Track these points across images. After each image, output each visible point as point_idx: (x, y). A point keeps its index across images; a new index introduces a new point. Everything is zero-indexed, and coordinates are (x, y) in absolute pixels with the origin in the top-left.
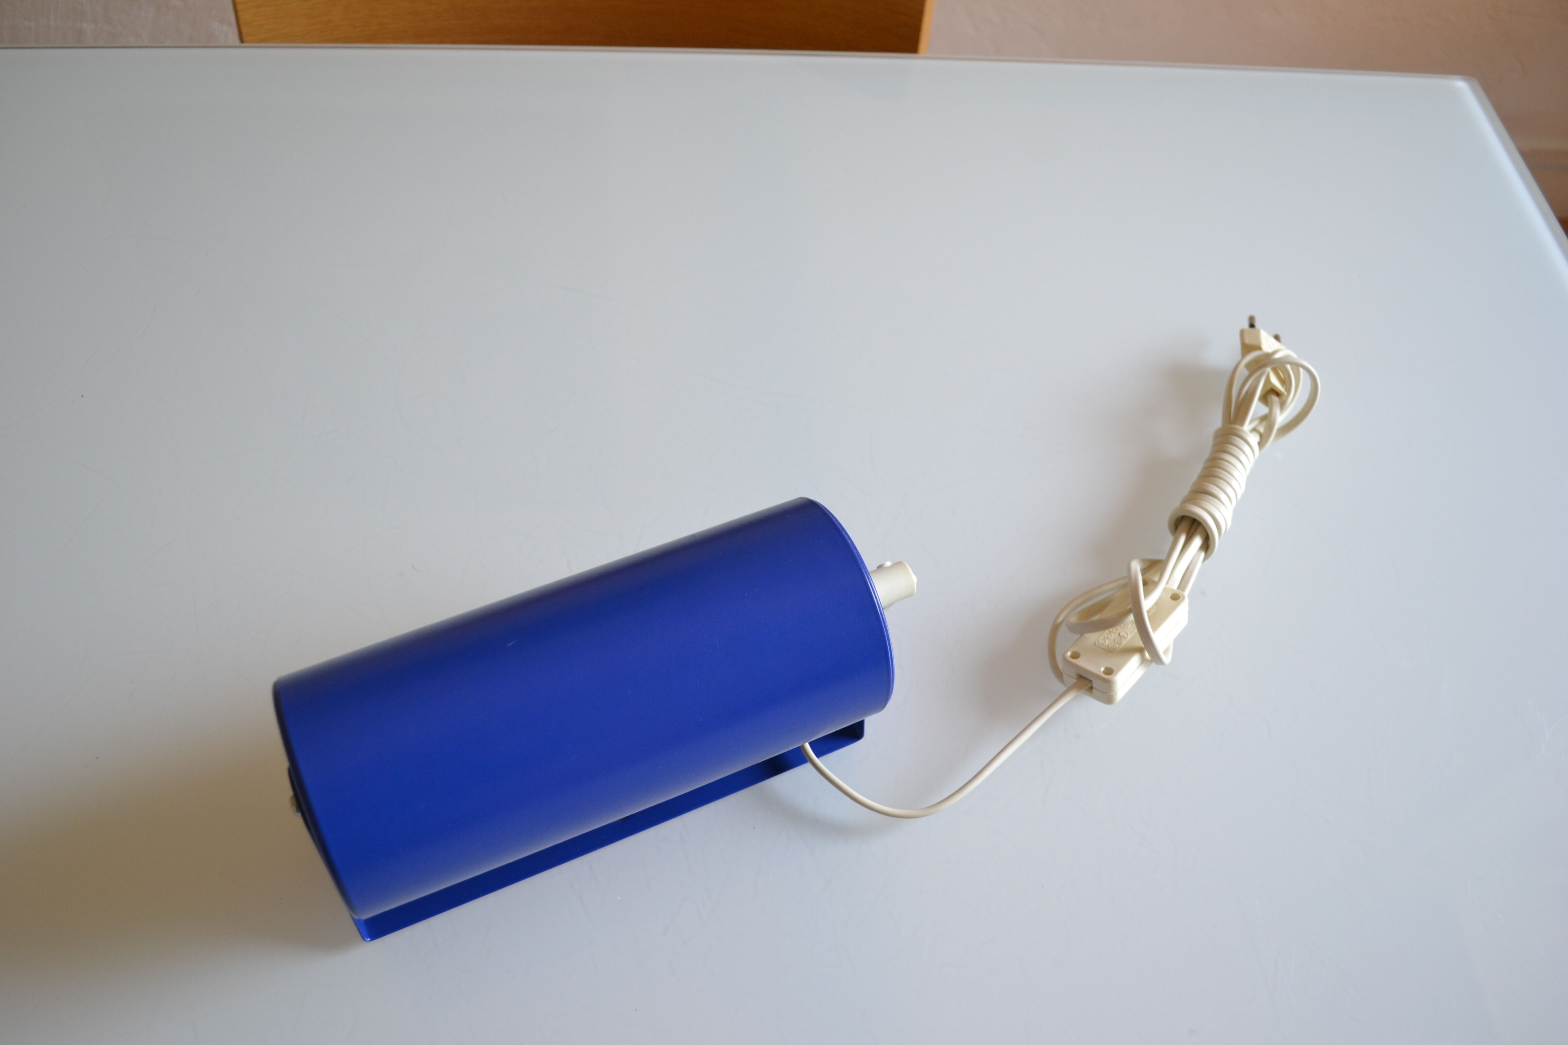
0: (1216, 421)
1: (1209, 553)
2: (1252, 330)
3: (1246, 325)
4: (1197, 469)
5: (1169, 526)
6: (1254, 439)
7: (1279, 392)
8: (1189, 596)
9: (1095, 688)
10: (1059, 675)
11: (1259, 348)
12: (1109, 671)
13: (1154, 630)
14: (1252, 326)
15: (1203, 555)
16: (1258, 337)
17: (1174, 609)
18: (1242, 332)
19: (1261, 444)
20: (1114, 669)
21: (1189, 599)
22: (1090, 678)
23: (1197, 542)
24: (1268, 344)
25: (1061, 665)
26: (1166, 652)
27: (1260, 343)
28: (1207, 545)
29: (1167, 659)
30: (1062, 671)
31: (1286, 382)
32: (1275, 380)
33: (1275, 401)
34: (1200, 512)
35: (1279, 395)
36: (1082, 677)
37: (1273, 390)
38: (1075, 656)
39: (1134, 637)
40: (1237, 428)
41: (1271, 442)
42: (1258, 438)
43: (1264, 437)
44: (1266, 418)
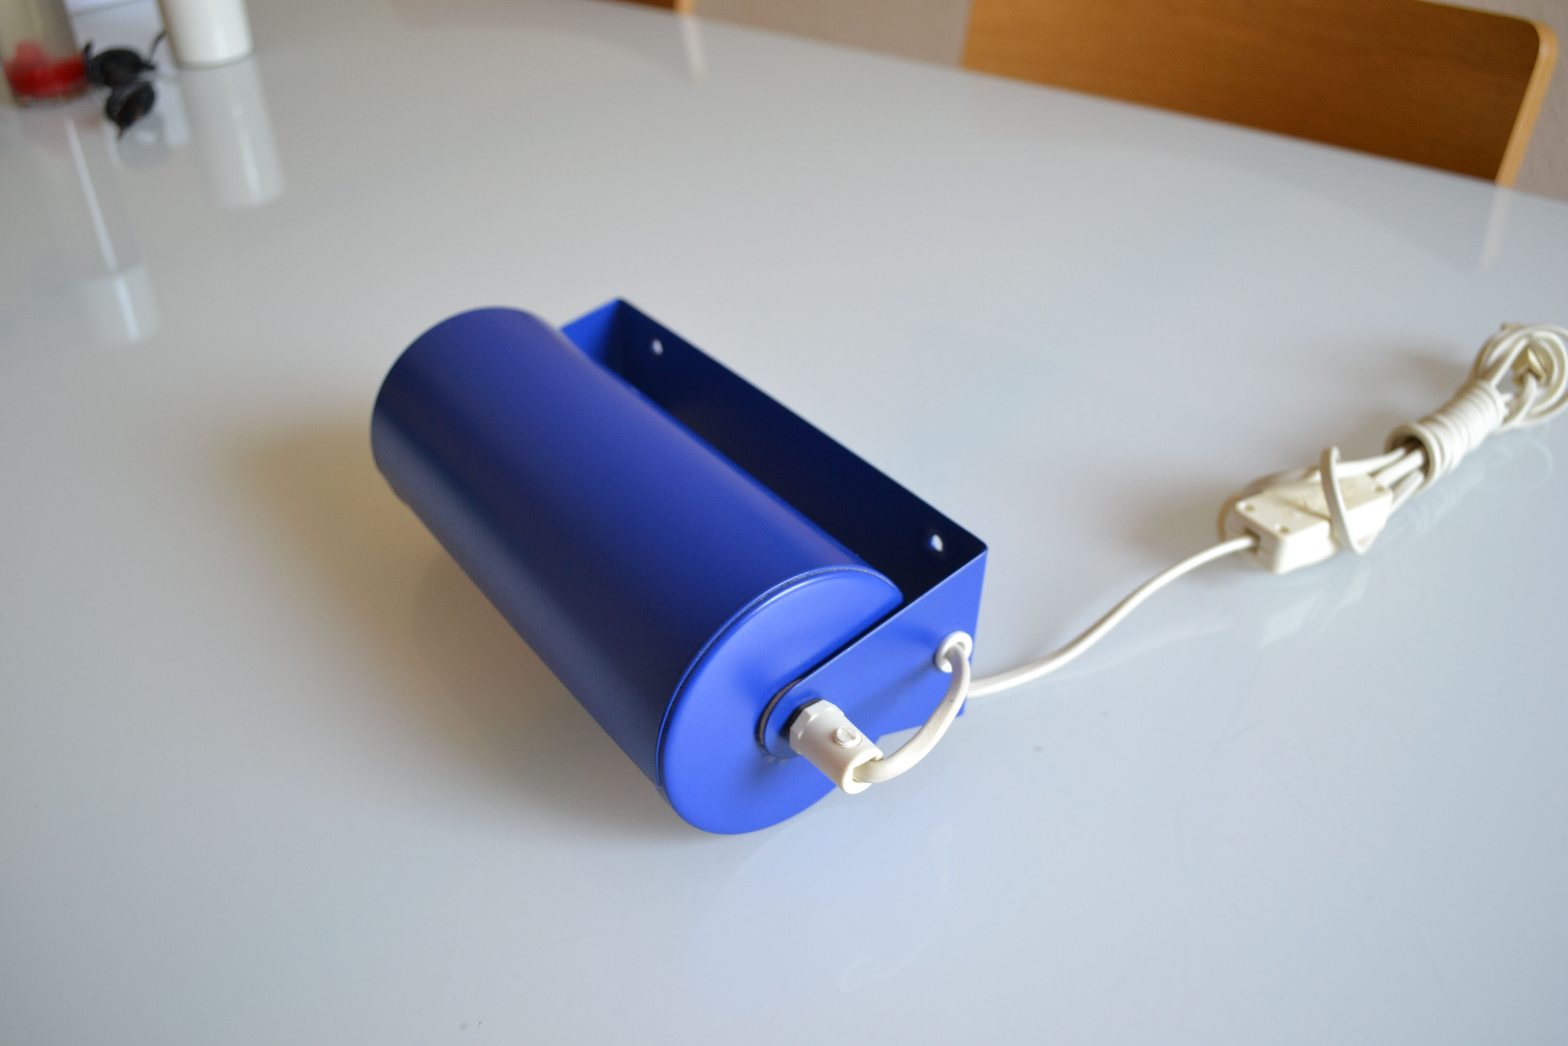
1: (1426, 477)
5: (1385, 437)
6: (1504, 411)
7: (1538, 374)
9: (1262, 547)
12: (1285, 530)
15: (1421, 474)
19: (1506, 420)
20: (1290, 529)
22: (1261, 536)
23: (1416, 458)
26: (1361, 542)
28: (1426, 468)
31: (1548, 370)
32: (1532, 358)
33: (1533, 388)
34: (1427, 433)
35: (1537, 377)
36: (1251, 530)
37: (1531, 371)
38: (1250, 508)
39: (1319, 502)
40: (1484, 384)
41: (1519, 421)
42: (1506, 411)
43: (1514, 412)
44: (1518, 395)
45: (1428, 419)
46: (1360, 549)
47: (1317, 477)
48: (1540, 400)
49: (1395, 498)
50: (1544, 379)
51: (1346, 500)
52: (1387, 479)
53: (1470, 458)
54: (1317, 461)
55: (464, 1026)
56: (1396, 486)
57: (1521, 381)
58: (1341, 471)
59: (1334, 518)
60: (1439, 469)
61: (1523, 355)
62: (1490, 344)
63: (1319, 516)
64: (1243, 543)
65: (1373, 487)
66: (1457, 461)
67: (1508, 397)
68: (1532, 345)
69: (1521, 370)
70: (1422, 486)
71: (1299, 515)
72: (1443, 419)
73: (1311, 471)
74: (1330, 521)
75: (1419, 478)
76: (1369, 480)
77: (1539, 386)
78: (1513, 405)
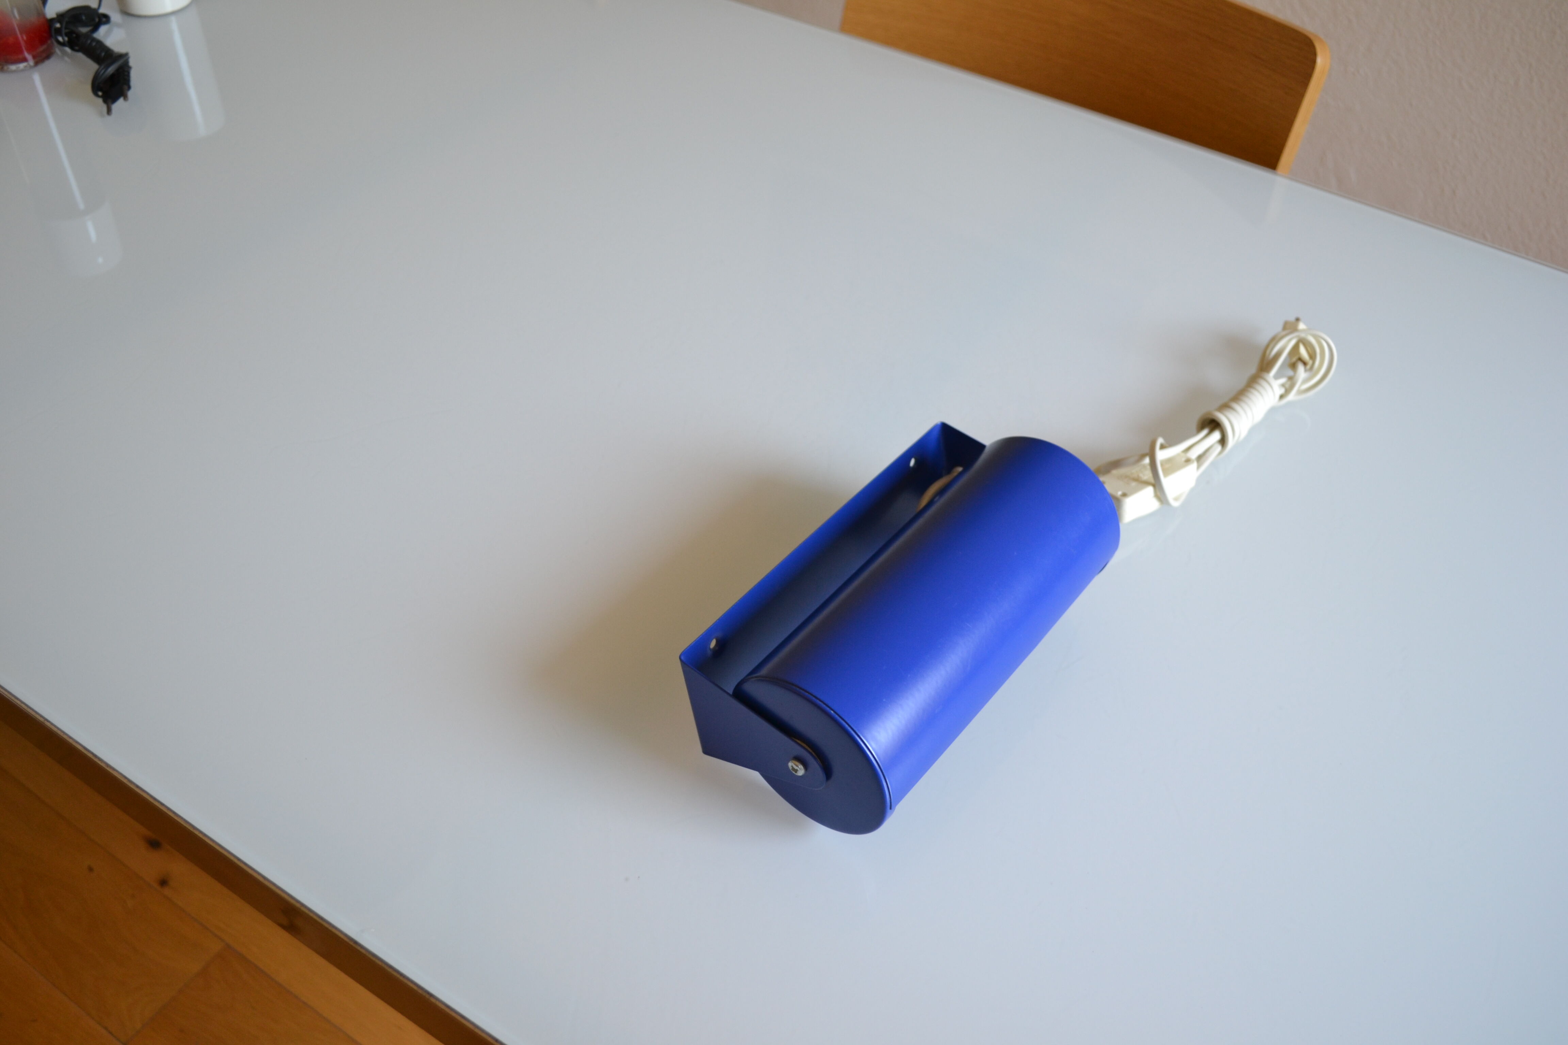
0: (1253, 370)
1: (1222, 448)
5: (1196, 421)
6: (1280, 391)
7: (1305, 362)
12: (1125, 495)
13: (1164, 476)
14: (1297, 321)
17: (1184, 468)
19: (1283, 396)
20: (1127, 494)
23: (1216, 435)
26: (1176, 499)
28: (1223, 441)
31: (1312, 356)
32: (1303, 351)
33: (1301, 368)
34: (1222, 418)
35: (1305, 364)
37: (1300, 359)
39: (1147, 475)
40: (1265, 375)
41: (1291, 396)
42: (1282, 391)
43: (1288, 391)
44: (1291, 379)
45: (1225, 406)
46: (1175, 504)
47: (1147, 461)
48: (1306, 381)
49: (1198, 467)
50: (1308, 367)
51: (1163, 470)
52: (1194, 454)
53: (1253, 430)
54: (1147, 450)
55: (627, 879)
56: (1200, 458)
57: (1293, 366)
58: (1161, 455)
59: (1156, 484)
60: (1231, 442)
61: (1296, 348)
62: (1275, 340)
63: (1147, 483)
65: (1184, 459)
66: (1244, 433)
67: (1283, 380)
68: (1302, 341)
69: (1294, 359)
70: (1220, 453)
71: (1134, 484)
72: (1235, 405)
73: (1143, 456)
74: (1154, 486)
75: (1219, 448)
76: (1183, 454)
77: (1306, 371)
78: (1287, 386)
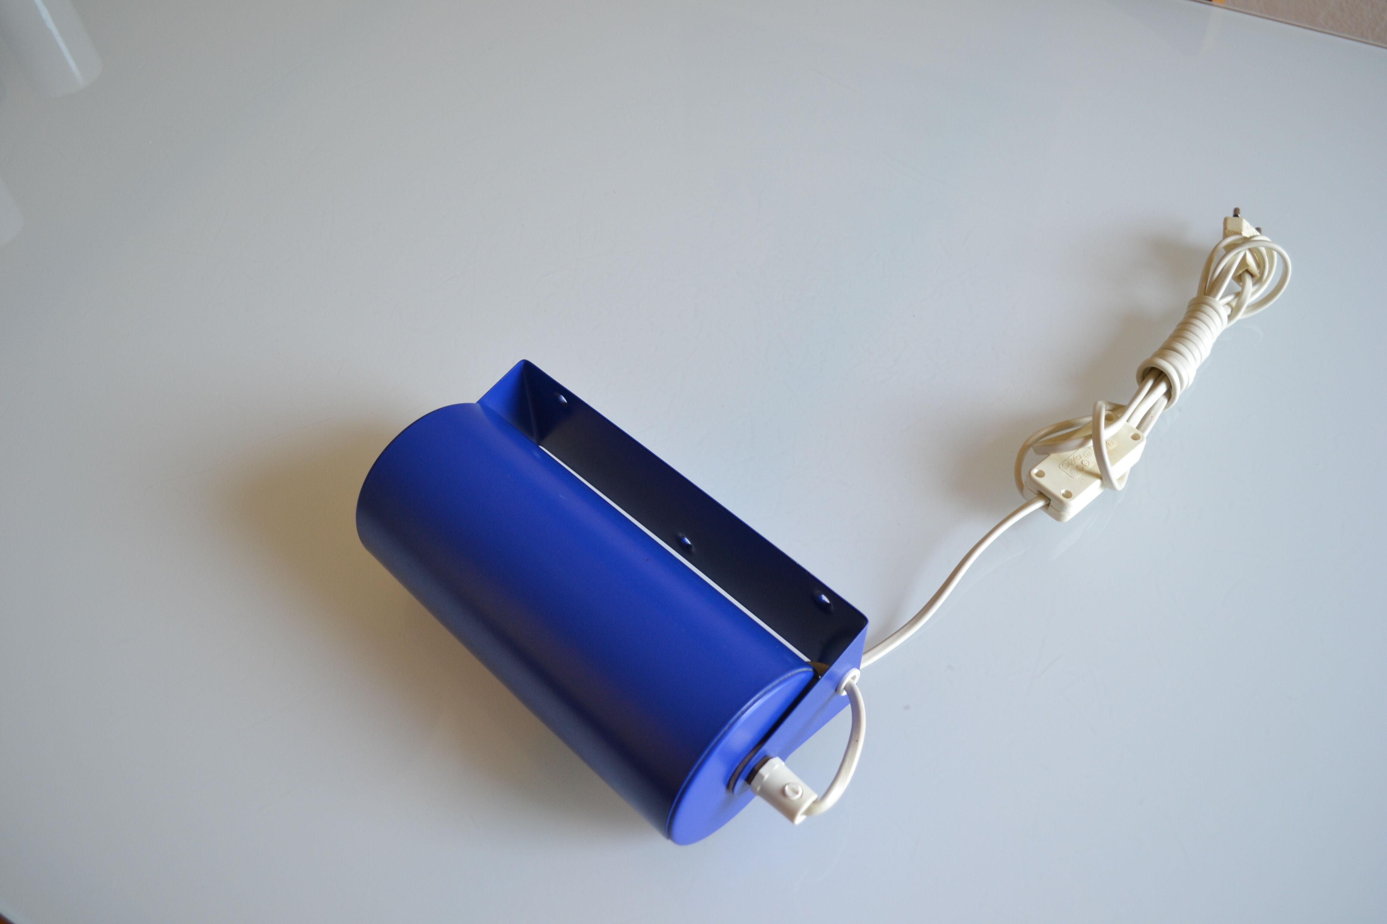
0: (1193, 292)
1: (1170, 402)
2: (1236, 218)
3: (1231, 214)
4: (1170, 331)
5: (1138, 373)
6: (1225, 312)
7: (1253, 274)
8: (1147, 438)
9: (1052, 507)
10: (1020, 486)
11: (1241, 234)
12: (1068, 495)
13: (1113, 464)
14: (1236, 215)
15: (1166, 401)
16: (1240, 225)
17: (1133, 447)
18: (1226, 220)
19: (1230, 317)
20: (1072, 493)
21: (1147, 440)
22: (1050, 498)
23: (1163, 388)
24: (1248, 230)
25: (1024, 478)
26: (1121, 479)
27: (1241, 231)
28: (1169, 394)
29: (1119, 486)
30: (1024, 484)
31: (1260, 265)
32: (1250, 260)
33: (1249, 281)
34: (1165, 365)
35: (1252, 275)
36: (1043, 494)
37: (1247, 271)
38: (1041, 474)
39: (1091, 462)
40: (1210, 299)
41: (1240, 316)
42: (1229, 311)
43: (1234, 311)
44: (1238, 295)
45: (1168, 348)
47: (1091, 443)
48: (1254, 295)
50: (1256, 278)
51: (1110, 460)
57: (1241, 280)
58: (1106, 435)
59: (1103, 475)
60: (1179, 391)
61: (1244, 260)
63: (1093, 475)
64: (1040, 504)
65: (1131, 435)
66: (1192, 379)
67: (1229, 298)
68: (1250, 250)
69: (1242, 273)
70: (1167, 409)
71: (1078, 476)
72: (1179, 345)
74: (1101, 478)
75: (1164, 404)
77: (1254, 284)
78: (1234, 304)
